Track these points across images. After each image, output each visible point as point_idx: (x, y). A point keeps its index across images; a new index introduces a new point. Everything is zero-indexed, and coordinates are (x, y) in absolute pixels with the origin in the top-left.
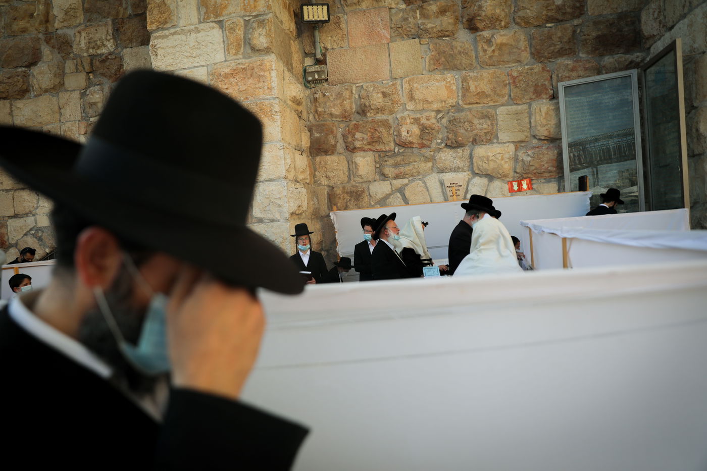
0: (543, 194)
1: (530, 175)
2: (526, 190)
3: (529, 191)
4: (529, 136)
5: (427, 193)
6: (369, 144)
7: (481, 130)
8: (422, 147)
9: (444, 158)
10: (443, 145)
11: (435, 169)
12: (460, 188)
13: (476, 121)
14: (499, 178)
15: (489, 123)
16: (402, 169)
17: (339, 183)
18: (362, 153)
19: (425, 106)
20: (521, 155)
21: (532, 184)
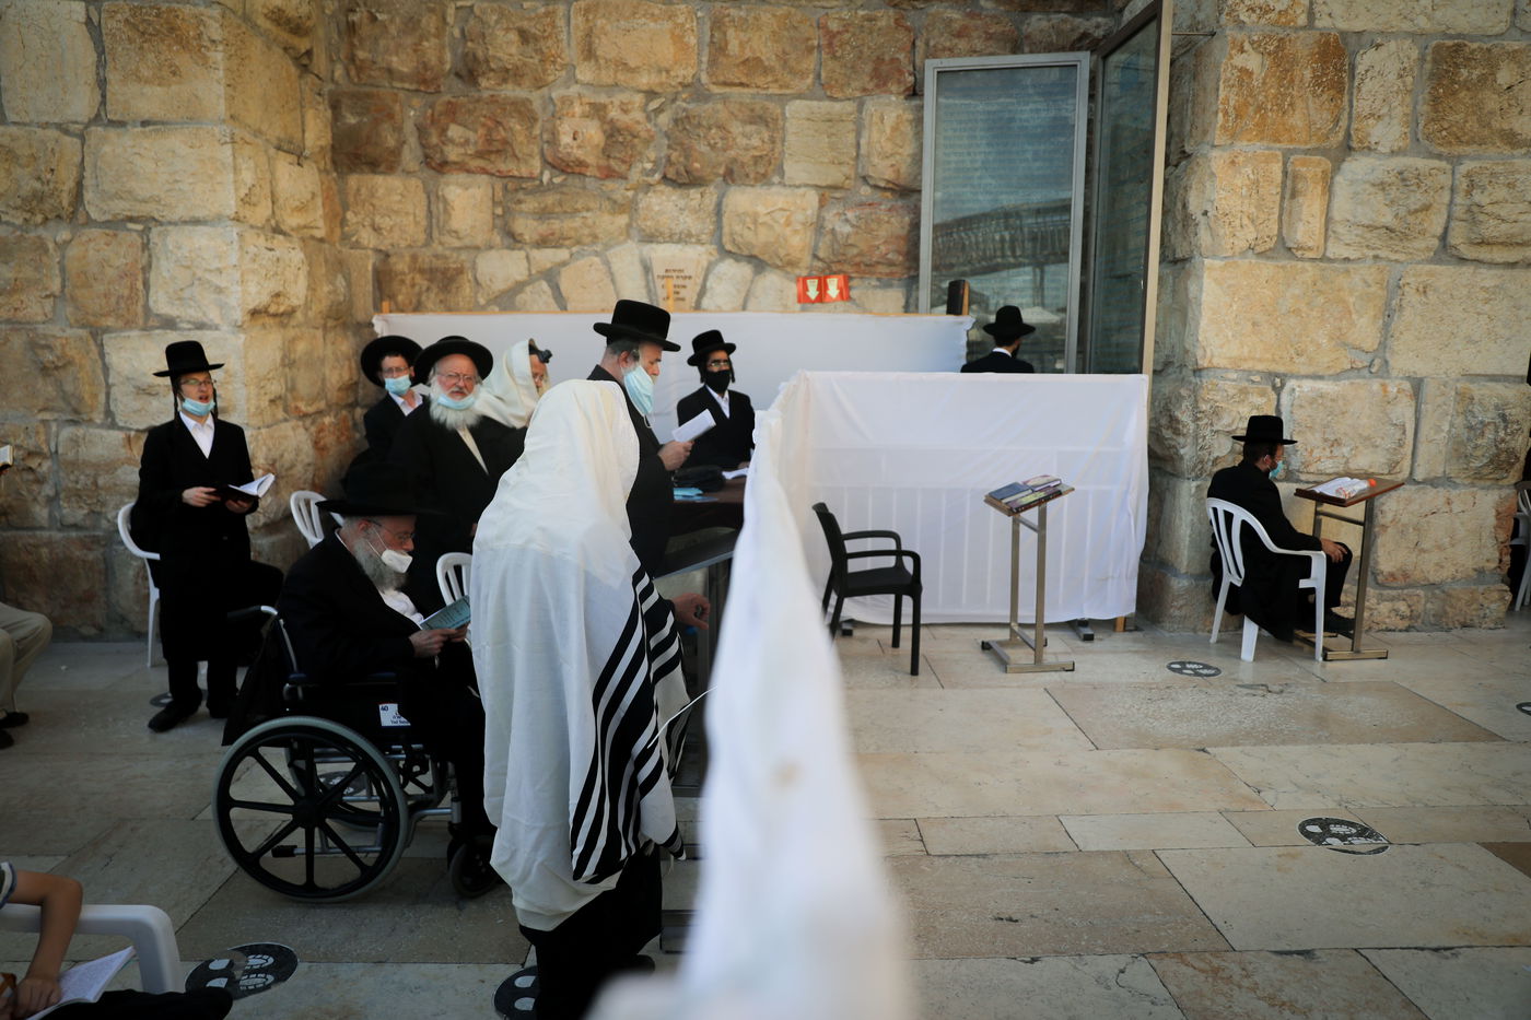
0: (871, 312)
1: (846, 268)
2: (834, 301)
3: (840, 303)
4: (853, 176)
5: (612, 287)
6: (480, 155)
7: (746, 149)
8: (608, 177)
9: (657, 208)
10: (657, 176)
11: (634, 232)
12: (687, 282)
13: (736, 128)
14: (778, 267)
15: (766, 136)
16: (556, 225)
17: (403, 244)
18: (462, 177)
19: (621, 77)
20: (832, 219)
21: (848, 288)
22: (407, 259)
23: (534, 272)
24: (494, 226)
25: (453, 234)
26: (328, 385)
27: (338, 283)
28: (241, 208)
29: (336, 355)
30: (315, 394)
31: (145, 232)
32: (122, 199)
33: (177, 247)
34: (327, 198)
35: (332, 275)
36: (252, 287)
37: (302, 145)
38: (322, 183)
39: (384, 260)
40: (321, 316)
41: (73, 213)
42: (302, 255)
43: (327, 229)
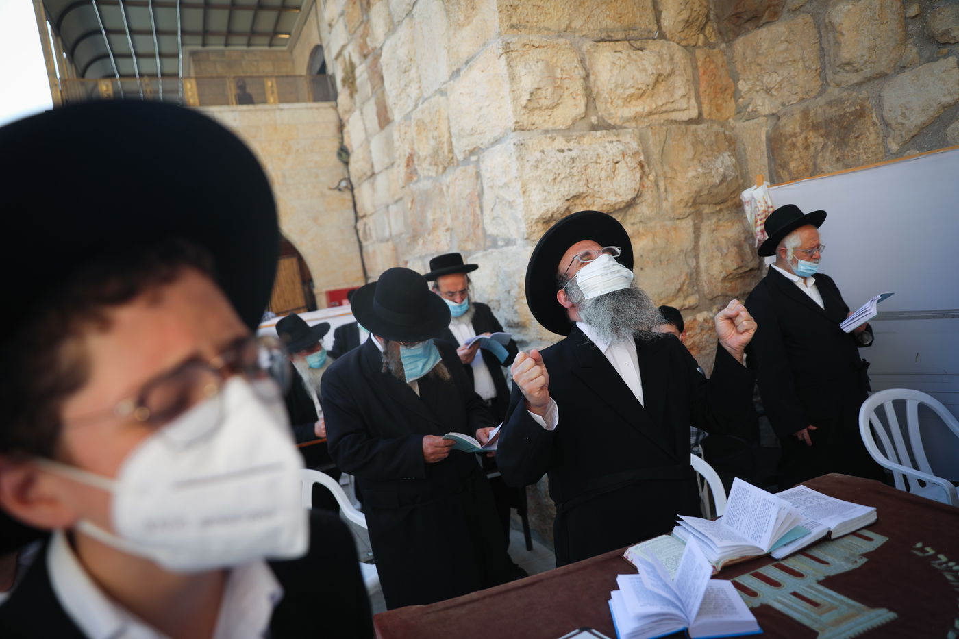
17: (793, 100)
22: (798, 117)
26: (704, 277)
27: (718, 163)
28: (526, 116)
29: (718, 242)
30: (673, 291)
31: (478, 161)
32: (463, 137)
33: (486, 170)
34: (704, 74)
35: (708, 156)
36: (536, 196)
37: (655, 27)
38: (694, 60)
39: (776, 124)
40: (682, 205)
41: (452, 158)
42: (634, 145)
43: (706, 108)
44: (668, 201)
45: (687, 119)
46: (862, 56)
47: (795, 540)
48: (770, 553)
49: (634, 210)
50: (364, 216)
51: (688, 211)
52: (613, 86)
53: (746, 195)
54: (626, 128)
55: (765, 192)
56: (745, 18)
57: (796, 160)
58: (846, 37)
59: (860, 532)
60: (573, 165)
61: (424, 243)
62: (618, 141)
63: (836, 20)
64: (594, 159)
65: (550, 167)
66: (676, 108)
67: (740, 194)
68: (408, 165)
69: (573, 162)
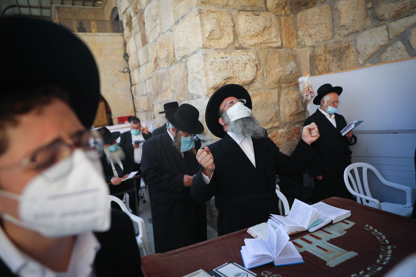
22: (322, 47)
23: (392, 37)
24: (367, 16)
25: (343, 28)
26: (282, 114)
27: (289, 66)
28: (208, 42)
29: (288, 100)
30: (269, 120)
31: (186, 61)
32: (180, 50)
33: (190, 65)
34: (284, 27)
35: (285, 63)
36: (211, 77)
37: (264, 6)
38: (280, 21)
39: (313, 50)
40: (273, 83)
41: (175, 60)
42: (254, 57)
43: (284, 42)
44: (268, 82)
45: (276, 46)
46: (349, 23)
47: (318, 224)
48: (308, 230)
49: (253, 85)
50: (135, 84)
51: (276, 86)
52: (245, 31)
53: (300, 80)
54: (250, 49)
55: (308, 79)
56: (302, 4)
57: (321, 66)
58: (343, 15)
59: (344, 221)
60: (227, 64)
61: (161, 96)
62: (247, 55)
63: (339, 7)
64: (237, 62)
65: (217, 65)
66: (272, 41)
67: (297, 79)
68: (155, 62)
69: (228, 63)
